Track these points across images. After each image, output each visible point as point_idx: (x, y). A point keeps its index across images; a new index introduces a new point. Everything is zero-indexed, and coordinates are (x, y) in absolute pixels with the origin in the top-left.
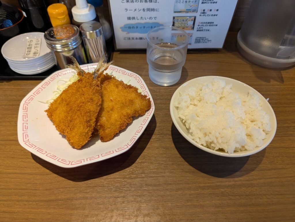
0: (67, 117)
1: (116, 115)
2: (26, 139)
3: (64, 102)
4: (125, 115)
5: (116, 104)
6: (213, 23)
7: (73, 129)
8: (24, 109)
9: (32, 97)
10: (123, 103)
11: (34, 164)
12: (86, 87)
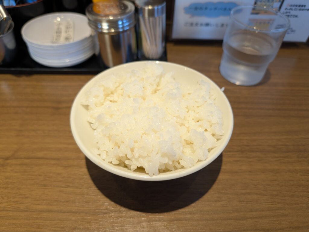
6: (305, 6)
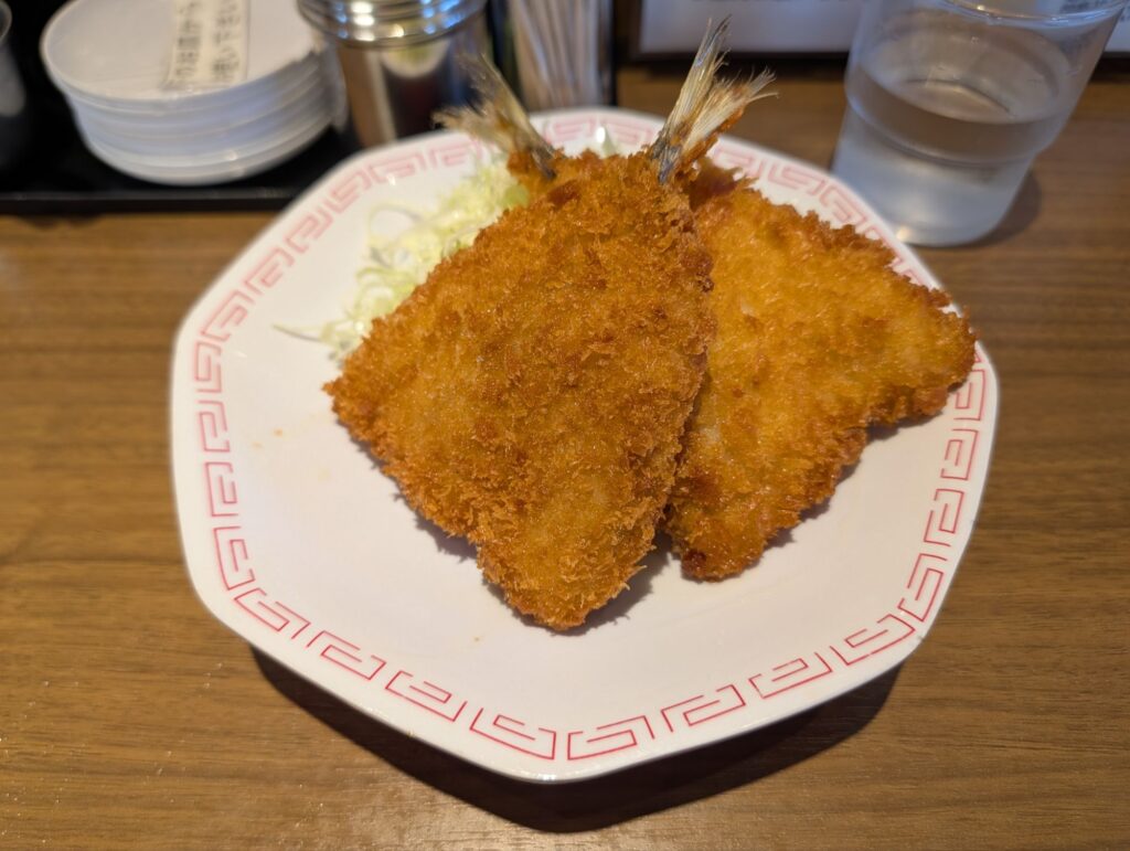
0: (490, 426)
1: (783, 417)
2: (236, 568)
3: (466, 334)
4: (835, 413)
5: (783, 344)
7: (540, 505)
8: (202, 373)
9: (237, 301)
10: (822, 342)
11: (276, 711)
12: (615, 236)
